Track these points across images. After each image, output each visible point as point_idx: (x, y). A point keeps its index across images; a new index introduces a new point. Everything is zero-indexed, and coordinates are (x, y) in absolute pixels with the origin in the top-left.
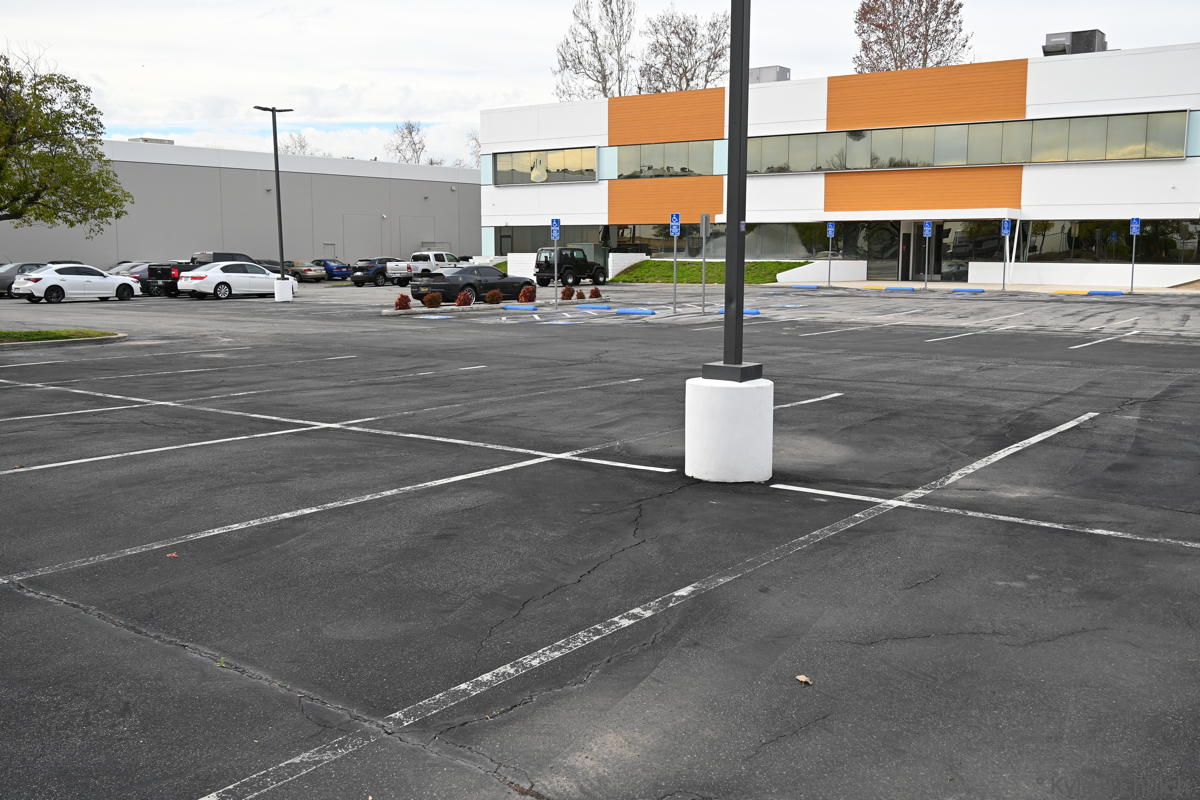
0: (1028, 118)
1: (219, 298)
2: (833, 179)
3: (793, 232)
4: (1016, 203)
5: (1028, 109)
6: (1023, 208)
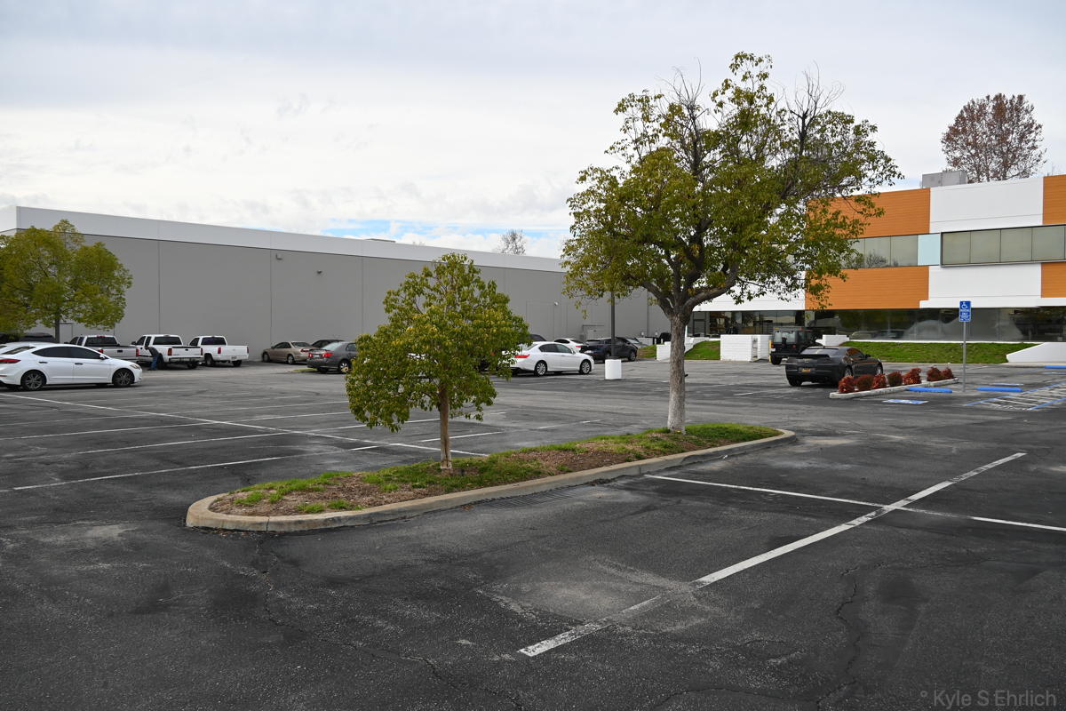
1: (537, 375)
2: (1050, 268)
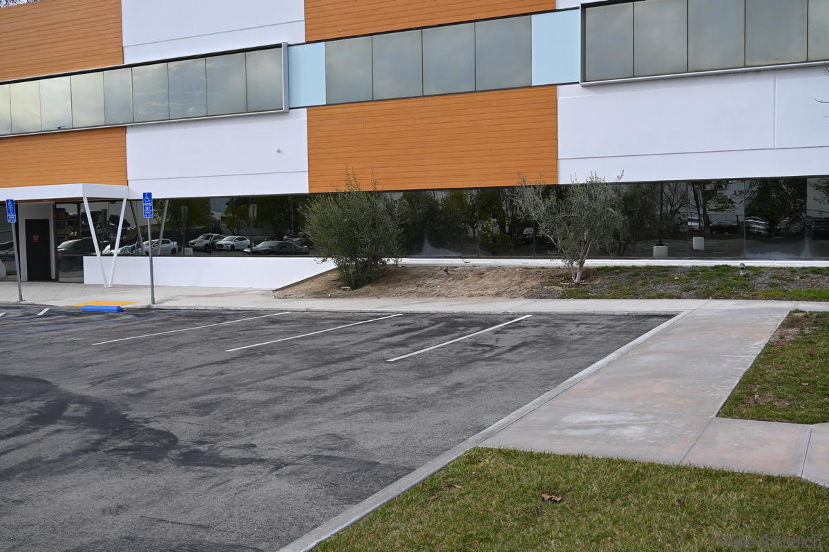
0: (126, 63)
4: (122, 177)
5: (127, 51)
6: (129, 182)
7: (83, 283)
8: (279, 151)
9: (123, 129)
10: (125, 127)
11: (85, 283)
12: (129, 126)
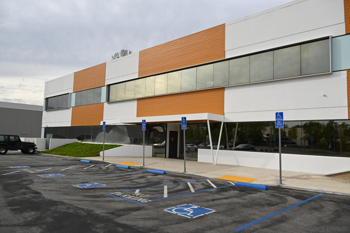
0: (226, 58)
2: (140, 102)
3: (125, 129)
4: (222, 112)
5: (226, 53)
6: (225, 114)
7: (197, 161)
8: (324, 96)
9: (223, 89)
10: (224, 88)
11: (198, 161)
12: (226, 87)
